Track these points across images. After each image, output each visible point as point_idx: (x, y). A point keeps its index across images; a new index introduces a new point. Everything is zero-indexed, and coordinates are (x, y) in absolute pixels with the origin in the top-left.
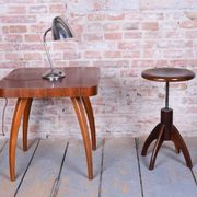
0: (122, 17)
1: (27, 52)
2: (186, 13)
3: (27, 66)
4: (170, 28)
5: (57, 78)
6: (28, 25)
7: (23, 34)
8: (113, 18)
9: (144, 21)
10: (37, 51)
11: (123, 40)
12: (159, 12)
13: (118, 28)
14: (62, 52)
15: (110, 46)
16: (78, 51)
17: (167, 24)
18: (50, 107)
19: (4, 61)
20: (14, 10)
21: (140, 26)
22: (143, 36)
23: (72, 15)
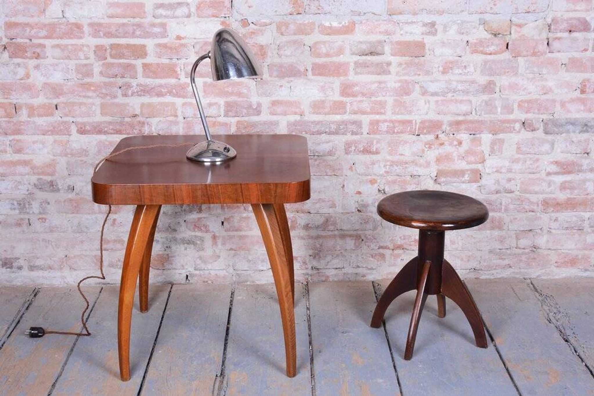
0: (349, 29)
1: (146, 99)
2: (484, 23)
3: (146, 131)
4: (448, 53)
5: (218, 160)
6: (150, 43)
7: (139, 63)
8: (331, 31)
9: (396, 38)
10: (168, 99)
11: (352, 77)
12: (428, 19)
13: (340, 51)
14: (222, 101)
15: (323, 89)
16: (254, 100)
17: (443, 44)
18: (194, 216)
19: (98, 118)
20: (119, 11)
21: (387, 49)
22: (393, 69)
23: (245, 23)
